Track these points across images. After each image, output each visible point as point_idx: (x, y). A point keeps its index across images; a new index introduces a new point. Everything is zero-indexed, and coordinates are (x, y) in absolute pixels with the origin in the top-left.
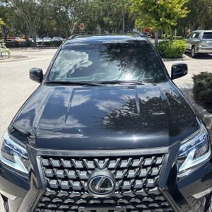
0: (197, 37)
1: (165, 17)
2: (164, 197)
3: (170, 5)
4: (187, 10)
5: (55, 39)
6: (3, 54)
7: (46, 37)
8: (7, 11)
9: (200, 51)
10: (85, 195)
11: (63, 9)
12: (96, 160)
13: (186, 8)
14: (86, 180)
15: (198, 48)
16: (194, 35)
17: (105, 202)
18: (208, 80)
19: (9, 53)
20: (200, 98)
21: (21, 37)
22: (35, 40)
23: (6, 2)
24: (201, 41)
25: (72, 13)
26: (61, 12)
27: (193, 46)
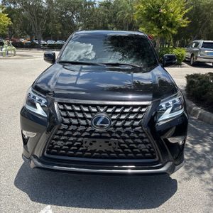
0: (196, 46)
1: (167, 26)
2: (146, 135)
3: (172, 15)
4: (188, 20)
5: (59, 42)
6: (9, 52)
7: (50, 39)
8: (14, 13)
9: (199, 60)
10: (89, 129)
11: (69, 13)
12: (98, 107)
13: (187, 18)
14: (90, 119)
15: (197, 57)
16: (194, 44)
17: (103, 135)
18: (199, 79)
19: (15, 52)
20: (191, 94)
21: (25, 39)
22: (39, 42)
23: (14, 3)
24: (200, 50)
25: (78, 18)
26: (67, 16)
27: (192, 55)
